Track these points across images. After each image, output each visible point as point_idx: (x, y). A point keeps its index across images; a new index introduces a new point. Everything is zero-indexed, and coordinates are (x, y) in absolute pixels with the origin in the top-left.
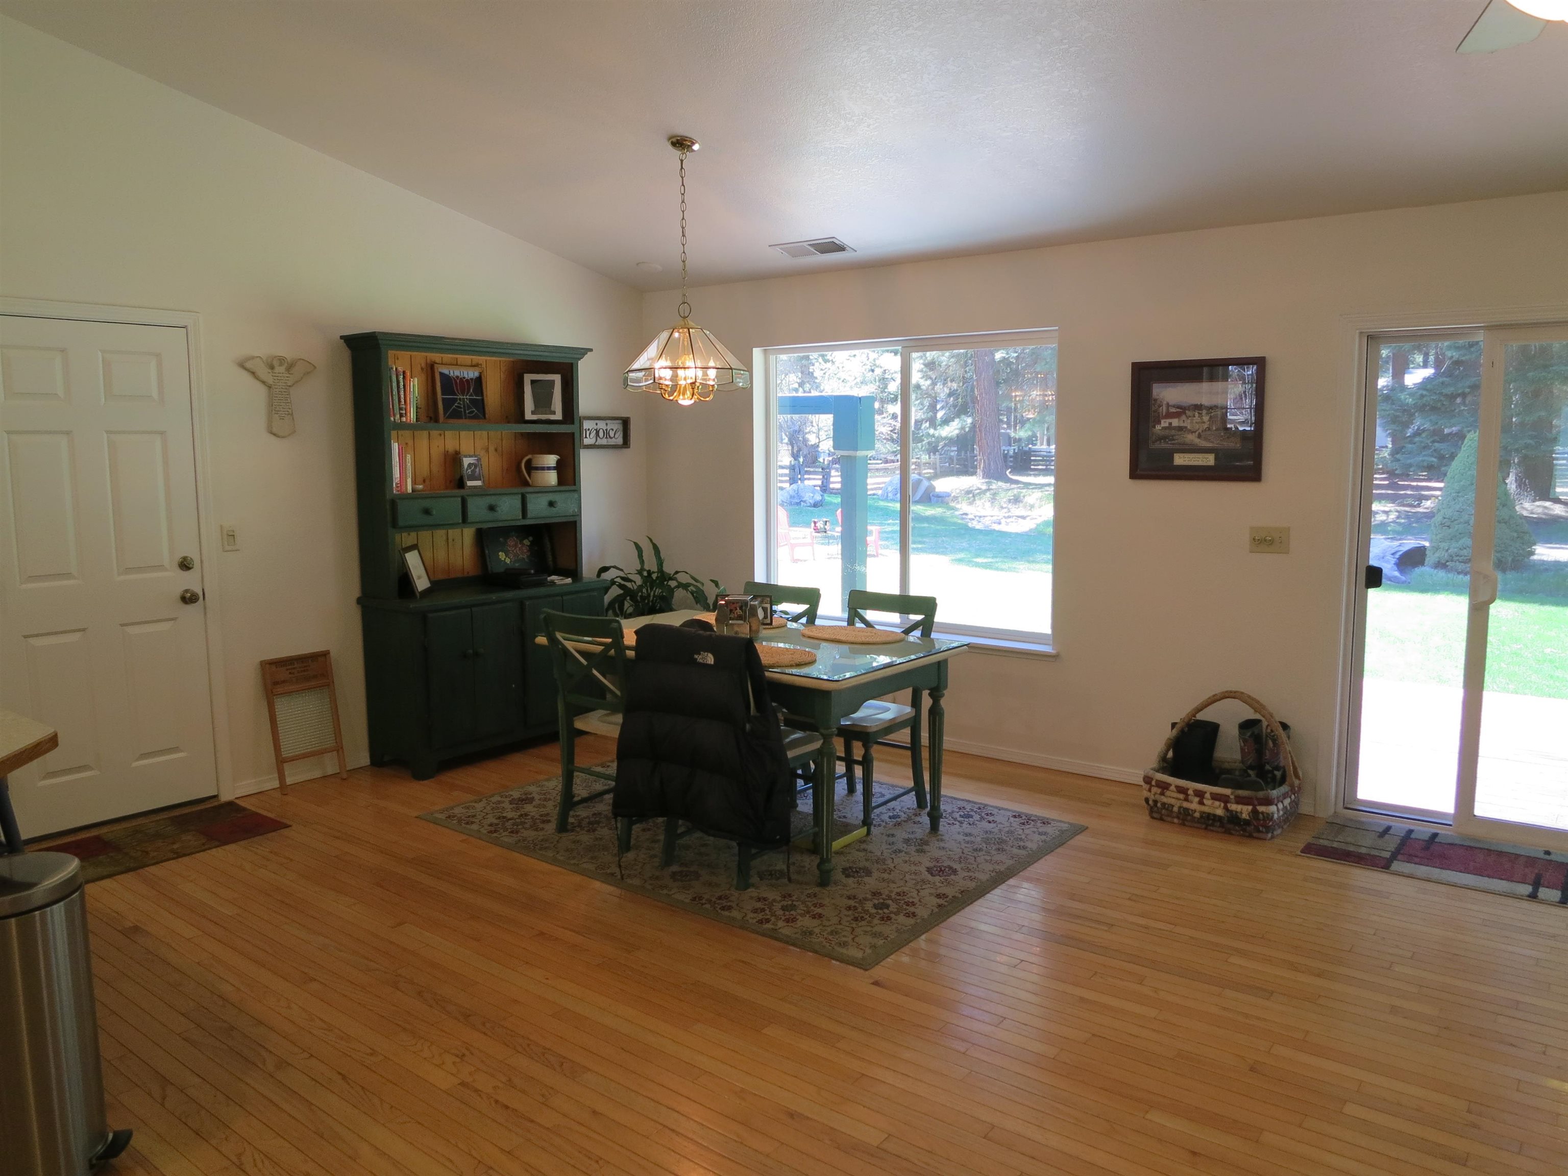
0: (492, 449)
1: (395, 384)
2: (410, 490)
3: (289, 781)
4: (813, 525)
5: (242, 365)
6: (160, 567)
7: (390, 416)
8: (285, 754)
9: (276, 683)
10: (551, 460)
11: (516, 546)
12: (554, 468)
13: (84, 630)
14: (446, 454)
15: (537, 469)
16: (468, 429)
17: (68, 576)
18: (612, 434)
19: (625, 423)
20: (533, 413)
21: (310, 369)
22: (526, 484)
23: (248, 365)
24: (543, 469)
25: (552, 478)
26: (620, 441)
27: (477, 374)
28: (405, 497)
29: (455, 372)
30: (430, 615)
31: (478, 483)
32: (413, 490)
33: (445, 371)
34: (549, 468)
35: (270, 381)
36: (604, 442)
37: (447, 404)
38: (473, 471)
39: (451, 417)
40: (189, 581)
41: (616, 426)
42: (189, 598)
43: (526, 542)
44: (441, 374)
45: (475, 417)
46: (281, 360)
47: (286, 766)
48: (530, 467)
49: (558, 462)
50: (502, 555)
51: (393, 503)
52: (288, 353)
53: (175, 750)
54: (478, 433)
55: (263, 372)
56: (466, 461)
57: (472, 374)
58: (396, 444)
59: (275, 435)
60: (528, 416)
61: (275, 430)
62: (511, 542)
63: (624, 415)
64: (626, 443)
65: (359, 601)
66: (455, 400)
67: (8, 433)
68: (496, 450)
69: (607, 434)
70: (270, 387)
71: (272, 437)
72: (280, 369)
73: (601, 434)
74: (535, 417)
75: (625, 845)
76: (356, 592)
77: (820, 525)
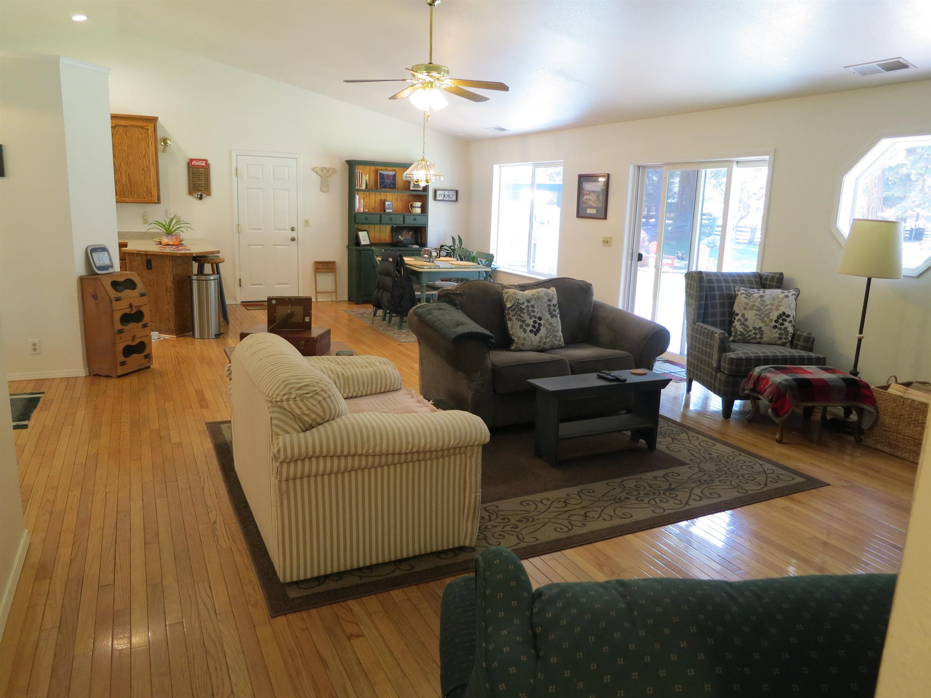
0: (399, 199)
1: (358, 176)
2: (362, 211)
3: (319, 300)
4: (676, 254)
5: (313, 170)
6: (285, 229)
7: (356, 186)
8: (318, 290)
9: (317, 269)
10: (419, 204)
11: (406, 234)
12: (420, 207)
13: (263, 245)
14: (381, 200)
15: (414, 207)
16: (389, 192)
17: (260, 229)
18: (451, 196)
19: (457, 192)
20: (413, 187)
21: (335, 171)
22: (411, 212)
23: (315, 170)
24: (416, 207)
25: (418, 211)
26: (455, 199)
27: (394, 173)
28: (360, 213)
29: (385, 173)
30: (362, 252)
31: (391, 211)
32: (363, 211)
33: (382, 172)
34: (418, 207)
35: (321, 175)
36: (447, 199)
37: (381, 183)
38: (389, 207)
39: (382, 188)
40: (294, 234)
41: (454, 193)
42: (293, 240)
43: (411, 233)
44: (380, 173)
45: (392, 188)
46: (326, 168)
47: (318, 294)
48: (412, 206)
49: (422, 205)
50: (400, 237)
51: (355, 215)
52: (327, 166)
53: (287, 284)
54: (394, 194)
55: (320, 172)
56: (387, 203)
57: (392, 173)
58: (358, 196)
59: (323, 192)
60: (411, 188)
61: (322, 190)
62: (404, 232)
63: (457, 189)
64: (457, 200)
65: (347, 247)
66: (384, 182)
67: (247, 188)
68: (401, 200)
69: (449, 196)
70: (321, 177)
71: (321, 192)
72: (325, 171)
73: (446, 196)
74: (413, 189)
75: (375, 315)
76: (347, 244)
77: (680, 255)
